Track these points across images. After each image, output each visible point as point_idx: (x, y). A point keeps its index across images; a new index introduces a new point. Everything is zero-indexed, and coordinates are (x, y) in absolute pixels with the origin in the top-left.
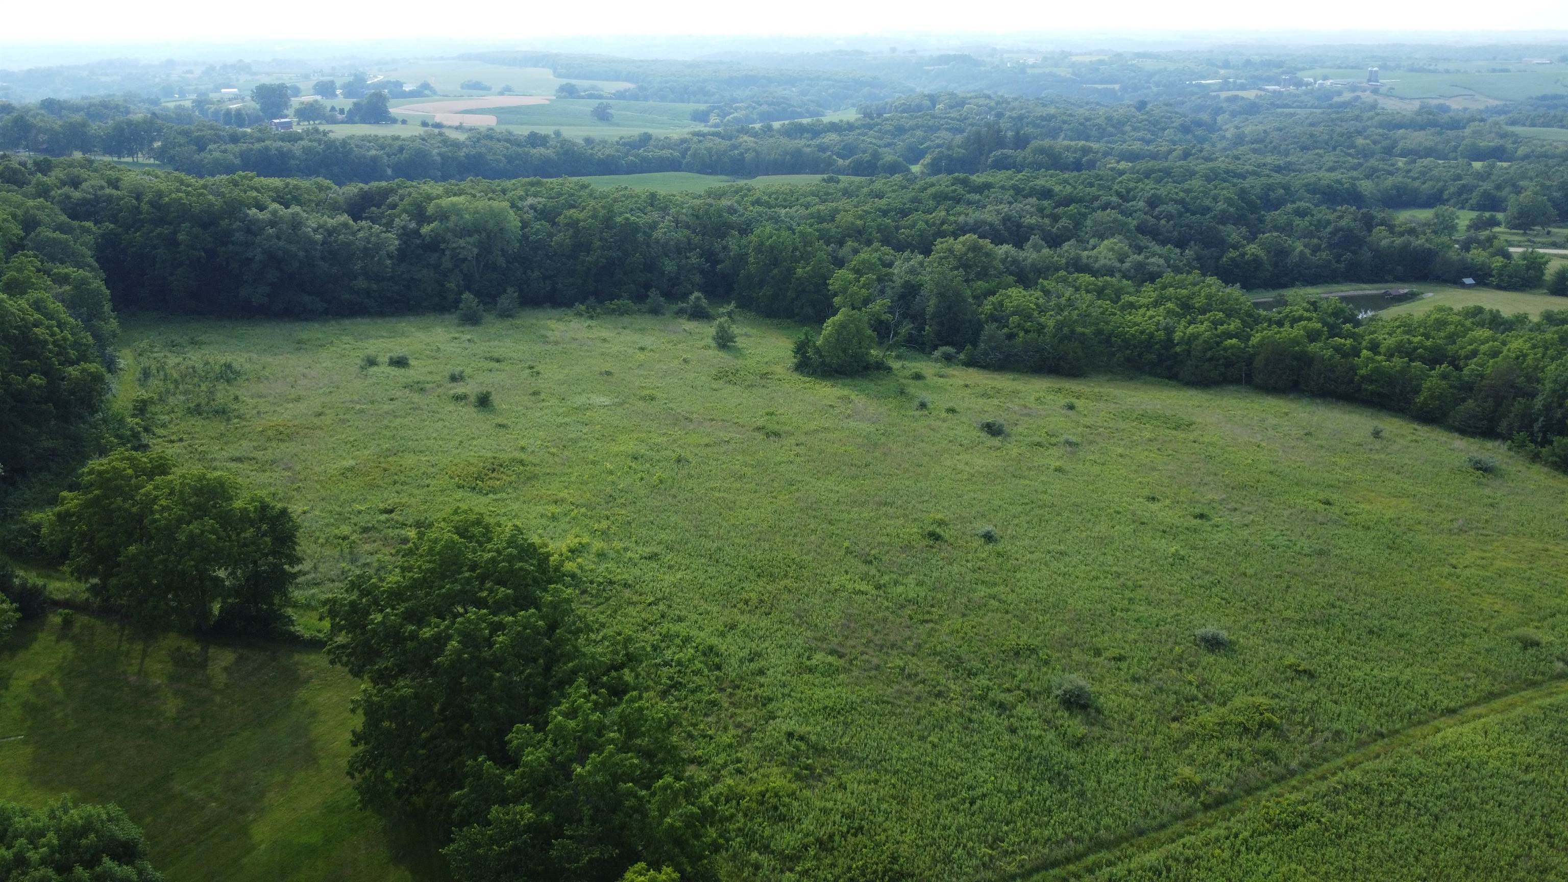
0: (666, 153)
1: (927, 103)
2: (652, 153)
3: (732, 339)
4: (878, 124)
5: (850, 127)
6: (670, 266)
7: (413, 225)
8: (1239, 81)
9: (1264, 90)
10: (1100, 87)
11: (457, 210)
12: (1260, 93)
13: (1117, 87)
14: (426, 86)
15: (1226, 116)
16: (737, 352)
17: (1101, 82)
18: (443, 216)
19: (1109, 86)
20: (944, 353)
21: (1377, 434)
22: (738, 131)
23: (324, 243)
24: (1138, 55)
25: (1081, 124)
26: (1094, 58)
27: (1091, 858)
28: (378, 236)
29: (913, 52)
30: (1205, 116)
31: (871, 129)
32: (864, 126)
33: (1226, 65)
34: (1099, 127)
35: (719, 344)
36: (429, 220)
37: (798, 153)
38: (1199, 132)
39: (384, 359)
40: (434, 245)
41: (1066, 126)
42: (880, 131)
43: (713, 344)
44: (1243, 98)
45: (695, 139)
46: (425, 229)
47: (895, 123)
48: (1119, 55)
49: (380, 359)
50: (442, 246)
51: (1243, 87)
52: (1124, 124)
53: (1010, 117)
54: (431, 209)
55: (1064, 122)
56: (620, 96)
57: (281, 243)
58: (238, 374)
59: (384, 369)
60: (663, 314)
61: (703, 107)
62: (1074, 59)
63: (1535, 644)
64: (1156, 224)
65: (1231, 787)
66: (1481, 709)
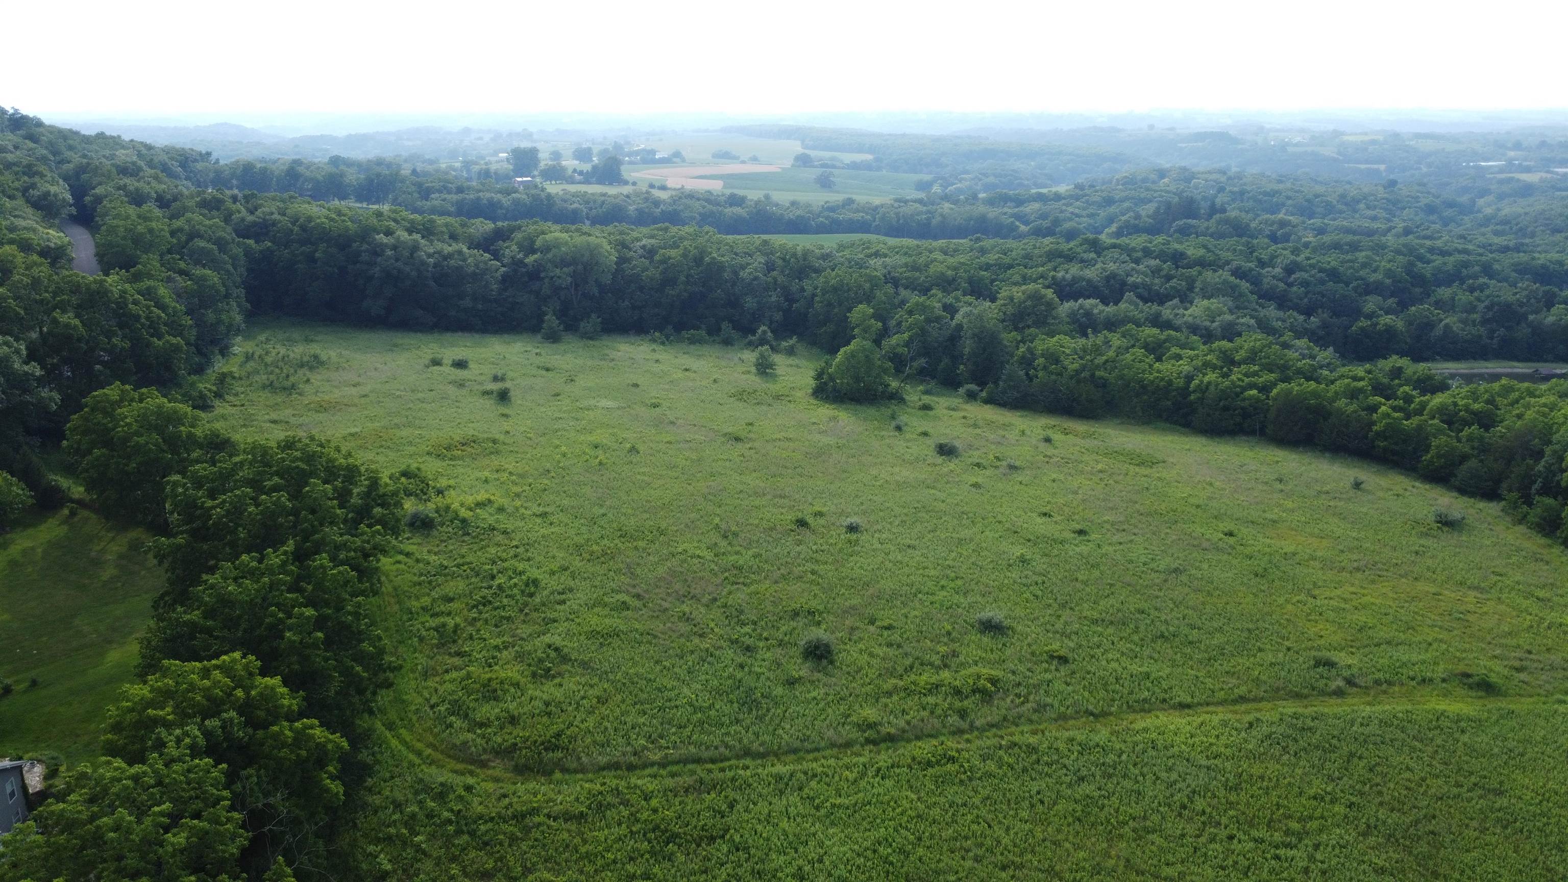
0: (859, 216)
1: (1153, 176)
2: (845, 215)
3: (771, 366)
4: (1086, 195)
5: (1058, 197)
6: (750, 302)
7: (521, 255)
8: (1525, 163)
9: (1552, 172)
10: (1363, 166)
11: (557, 245)
12: (1544, 175)
13: (1382, 167)
14: (677, 154)
15: (1491, 198)
16: (773, 377)
17: (1367, 162)
18: (547, 249)
19: (1375, 166)
20: (968, 390)
21: (1357, 485)
22: (942, 199)
23: (435, 265)
24: (1418, 136)
25: (1308, 201)
26: (1366, 138)
27: (733, 762)
28: (485, 263)
29: (1172, 129)
30: (1464, 199)
31: (1077, 200)
32: (1071, 197)
33: (1518, 146)
34: (1328, 203)
35: (758, 370)
36: (533, 251)
37: (983, 219)
38: (1448, 213)
39: (447, 361)
40: (535, 274)
41: (1290, 202)
42: (1087, 201)
43: (753, 369)
44: (1518, 180)
45: (896, 205)
46: (531, 259)
47: (1104, 194)
48: (1396, 135)
49: (445, 361)
50: (542, 275)
51: (1528, 170)
52: (1358, 202)
53: (1231, 192)
54: (539, 243)
55: (1289, 198)
56: (855, 166)
57: (399, 264)
58: (322, 363)
59: (446, 369)
60: (732, 345)
61: (927, 177)
62: (1346, 138)
63: (1330, 664)
64: (1285, 290)
65: (904, 731)
66: (1220, 709)
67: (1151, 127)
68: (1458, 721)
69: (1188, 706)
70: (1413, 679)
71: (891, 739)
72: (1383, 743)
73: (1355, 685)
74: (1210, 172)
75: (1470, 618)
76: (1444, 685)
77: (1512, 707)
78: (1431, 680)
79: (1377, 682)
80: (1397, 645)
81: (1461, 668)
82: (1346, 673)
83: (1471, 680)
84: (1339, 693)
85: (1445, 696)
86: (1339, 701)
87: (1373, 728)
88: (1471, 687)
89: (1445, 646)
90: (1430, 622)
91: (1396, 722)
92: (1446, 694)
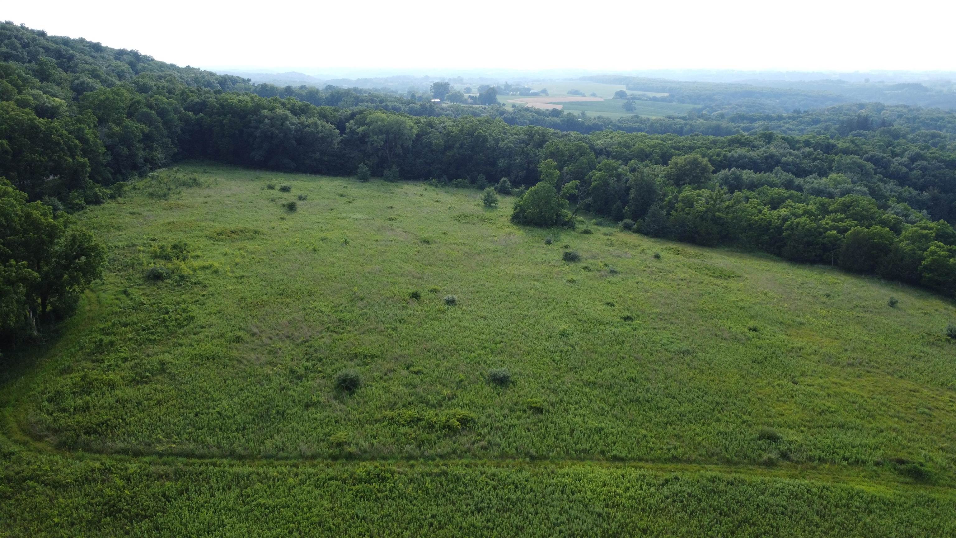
3: (495, 202)
7: (356, 127)
11: (377, 121)
14: (544, 91)
18: (371, 123)
28: (331, 131)
36: (363, 125)
40: (361, 139)
42: (800, 121)
43: (480, 203)
46: (361, 129)
49: (276, 187)
50: (367, 140)
53: (906, 117)
54: (367, 119)
56: (654, 99)
57: (272, 129)
59: (275, 192)
63: (773, 438)
64: (907, 173)
65: (365, 452)
66: (650, 465)
67: (867, 80)
68: (871, 502)
69: (622, 460)
70: (846, 459)
71: (350, 457)
72: (783, 513)
73: (788, 459)
74: (897, 107)
75: (935, 413)
76: (875, 468)
77: (933, 495)
78: (864, 462)
79: (810, 459)
80: (848, 428)
81: (903, 455)
82: (783, 448)
83: (903, 467)
84: (770, 464)
85: (871, 478)
86: (766, 471)
87: (782, 500)
88: (901, 473)
89: (894, 434)
90: (892, 412)
91: (806, 495)
92: (874, 477)
